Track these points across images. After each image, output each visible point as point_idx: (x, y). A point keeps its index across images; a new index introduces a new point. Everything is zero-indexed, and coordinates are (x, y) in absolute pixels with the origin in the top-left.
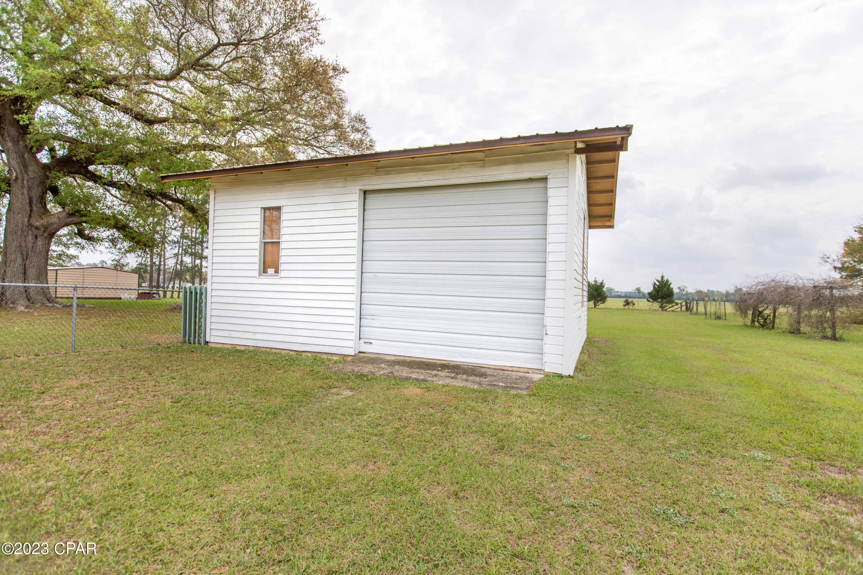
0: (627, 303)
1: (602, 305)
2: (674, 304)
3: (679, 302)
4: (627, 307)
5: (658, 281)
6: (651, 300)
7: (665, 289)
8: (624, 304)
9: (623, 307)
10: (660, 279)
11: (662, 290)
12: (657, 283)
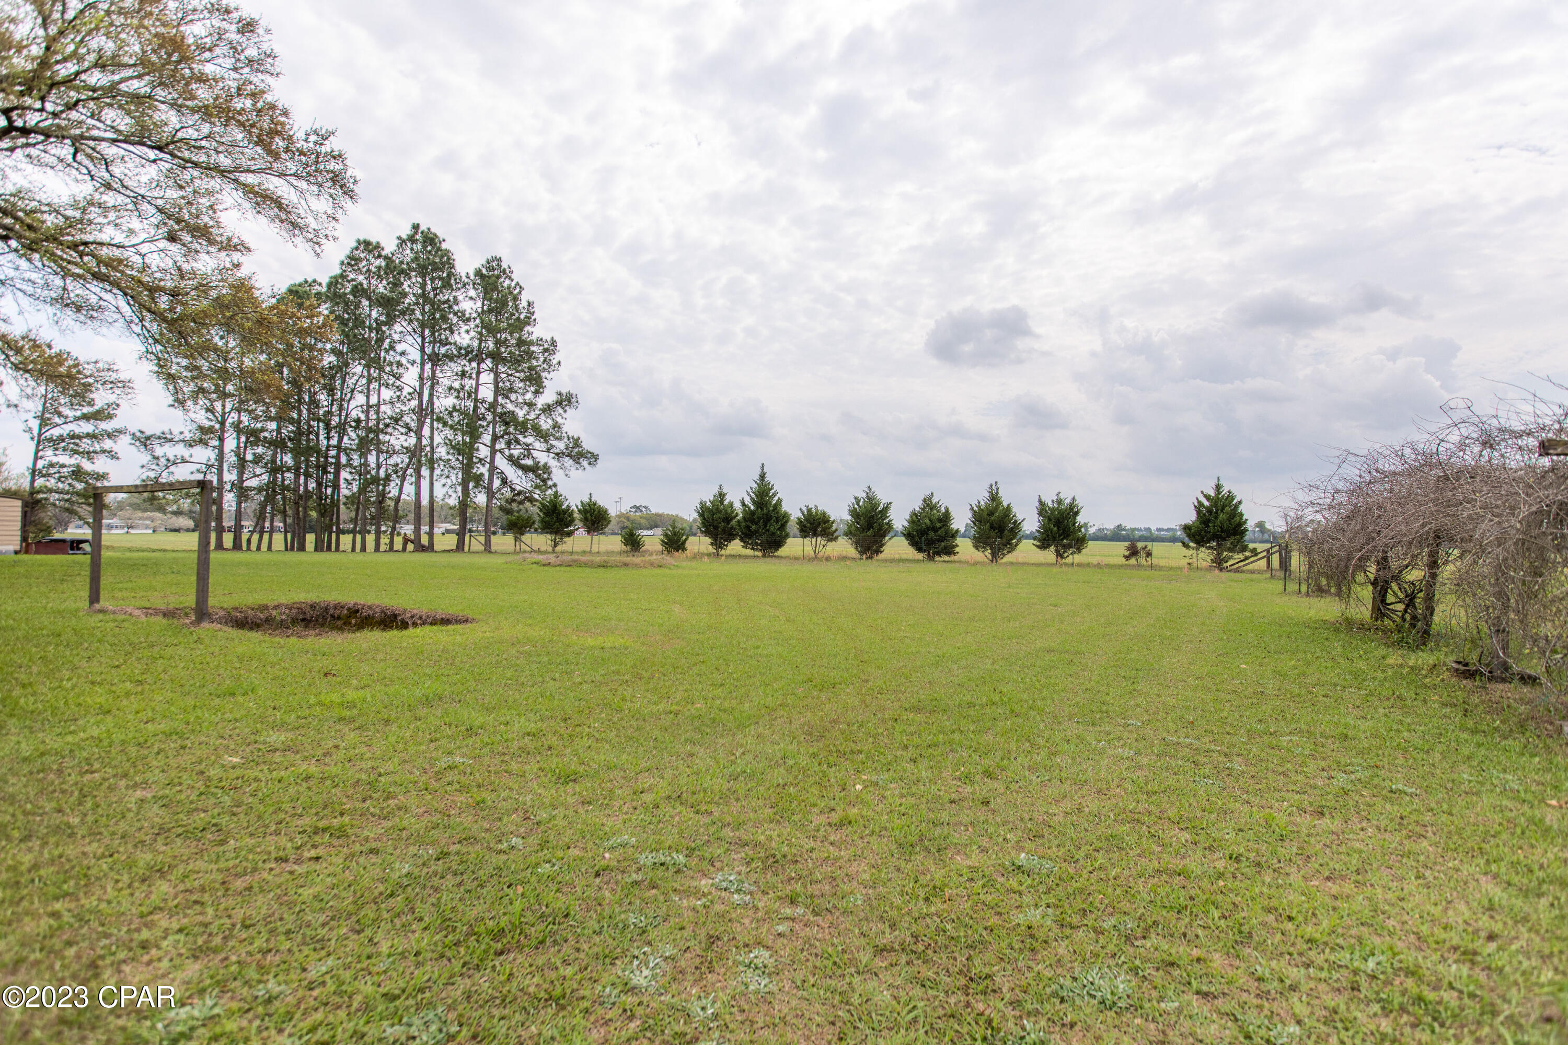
0: (1133, 552)
1: (1076, 556)
2: (1247, 554)
3: (1260, 547)
4: (1133, 561)
5: (1207, 497)
6: (1192, 544)
7: (1222, 516)
8: (1127, 553)
9: (1123, 561)
10: (1212, 493)
11: (1216, 518)
12: (1206, 503)
